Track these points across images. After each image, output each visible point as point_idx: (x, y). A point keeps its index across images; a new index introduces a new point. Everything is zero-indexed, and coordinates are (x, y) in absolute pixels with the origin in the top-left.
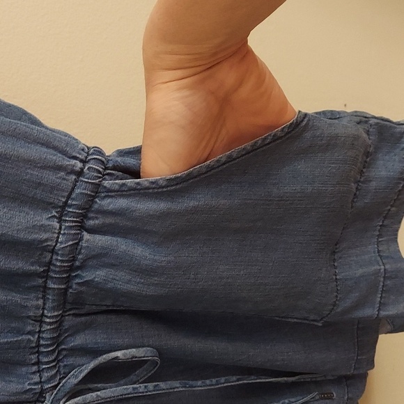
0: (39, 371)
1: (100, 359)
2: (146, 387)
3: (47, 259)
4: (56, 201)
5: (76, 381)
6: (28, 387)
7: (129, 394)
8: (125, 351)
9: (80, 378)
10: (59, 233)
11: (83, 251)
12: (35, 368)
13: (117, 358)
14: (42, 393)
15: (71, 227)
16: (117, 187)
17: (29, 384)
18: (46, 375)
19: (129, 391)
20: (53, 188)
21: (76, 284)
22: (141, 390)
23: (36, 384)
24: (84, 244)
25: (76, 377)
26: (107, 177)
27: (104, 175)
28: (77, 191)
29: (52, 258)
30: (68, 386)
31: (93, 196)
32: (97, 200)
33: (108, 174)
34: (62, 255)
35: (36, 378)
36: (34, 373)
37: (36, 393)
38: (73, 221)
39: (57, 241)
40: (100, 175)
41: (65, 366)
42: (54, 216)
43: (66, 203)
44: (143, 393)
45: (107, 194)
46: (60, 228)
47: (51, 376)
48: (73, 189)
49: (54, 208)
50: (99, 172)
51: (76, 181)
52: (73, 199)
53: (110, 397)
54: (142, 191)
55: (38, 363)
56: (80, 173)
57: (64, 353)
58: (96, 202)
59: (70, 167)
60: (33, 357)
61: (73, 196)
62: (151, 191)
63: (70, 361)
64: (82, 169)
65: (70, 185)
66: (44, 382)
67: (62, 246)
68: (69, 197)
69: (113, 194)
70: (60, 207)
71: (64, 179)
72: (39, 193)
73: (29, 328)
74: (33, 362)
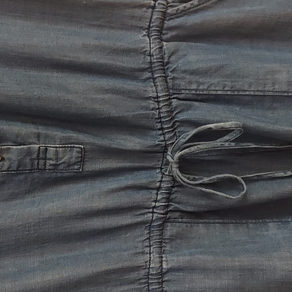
0: (163, 134)
1: (199, 128)
2: (229, 144)
3: (149, 61)
4: (144, 26)
5: (184, 141)
6: (158, 143)
7: (218, 147)
8: (216, 124)
9: (187, 139)
10: (150, 43)
11: (166, 52)
12: (160, 132)
13: (211, 128)
14: (166, 147)
15: (155, 39)
16: (175, 12)
17: (158, 141)
18: (167, 136)
19: (218, 146)
20: (141, 18)
21: (170, 72)
22: (226, 146)
23: (162, 141)
24: (165, 47)
25: (185, 138)
26: (169, 8)
27: (167, 7)
28: (154, 17)
29: (151, 59)
30: (180, 143)
31: (163, 19)
32: (165, 22)
33: (170, 6)
34: (156, 55)
35: (162, 138)
36: (160, 135)
37: (163, 147)
38: (155, 35)
39: (150, 47)
40: (164, 7)
41: (179, 132)
42: (145, 35)
43: (149, 25)
44: (228, 147)
45: (170, 17)
46: (150, 40)
47: (171, 137)
48: (152, 17)
49: (144, 30)
50: (164, 5)
51: (153, 12)
52: (153, 23)
53: (206, 149)
54: (188, 11)
55: (162, 129)
56: (154, 7)
57: (178, 124)
58: (166, 23)
59: (148, 4)
60: (158, 125)
61: (153, 20)
62: (192, 10)
63: (182, 129)
64: (155, 5)
65: (150, 14)
66: (167, 140)
67: (154, 49)
68: (150, 22)
69: (173, 16)
70: (147, 29)
71: (146, 12)
72: (134, 23)
73: (152, 106)
74: (159, 127)
